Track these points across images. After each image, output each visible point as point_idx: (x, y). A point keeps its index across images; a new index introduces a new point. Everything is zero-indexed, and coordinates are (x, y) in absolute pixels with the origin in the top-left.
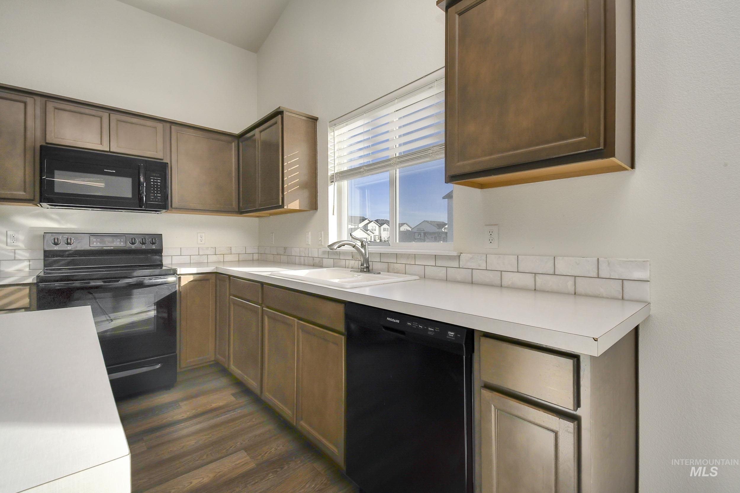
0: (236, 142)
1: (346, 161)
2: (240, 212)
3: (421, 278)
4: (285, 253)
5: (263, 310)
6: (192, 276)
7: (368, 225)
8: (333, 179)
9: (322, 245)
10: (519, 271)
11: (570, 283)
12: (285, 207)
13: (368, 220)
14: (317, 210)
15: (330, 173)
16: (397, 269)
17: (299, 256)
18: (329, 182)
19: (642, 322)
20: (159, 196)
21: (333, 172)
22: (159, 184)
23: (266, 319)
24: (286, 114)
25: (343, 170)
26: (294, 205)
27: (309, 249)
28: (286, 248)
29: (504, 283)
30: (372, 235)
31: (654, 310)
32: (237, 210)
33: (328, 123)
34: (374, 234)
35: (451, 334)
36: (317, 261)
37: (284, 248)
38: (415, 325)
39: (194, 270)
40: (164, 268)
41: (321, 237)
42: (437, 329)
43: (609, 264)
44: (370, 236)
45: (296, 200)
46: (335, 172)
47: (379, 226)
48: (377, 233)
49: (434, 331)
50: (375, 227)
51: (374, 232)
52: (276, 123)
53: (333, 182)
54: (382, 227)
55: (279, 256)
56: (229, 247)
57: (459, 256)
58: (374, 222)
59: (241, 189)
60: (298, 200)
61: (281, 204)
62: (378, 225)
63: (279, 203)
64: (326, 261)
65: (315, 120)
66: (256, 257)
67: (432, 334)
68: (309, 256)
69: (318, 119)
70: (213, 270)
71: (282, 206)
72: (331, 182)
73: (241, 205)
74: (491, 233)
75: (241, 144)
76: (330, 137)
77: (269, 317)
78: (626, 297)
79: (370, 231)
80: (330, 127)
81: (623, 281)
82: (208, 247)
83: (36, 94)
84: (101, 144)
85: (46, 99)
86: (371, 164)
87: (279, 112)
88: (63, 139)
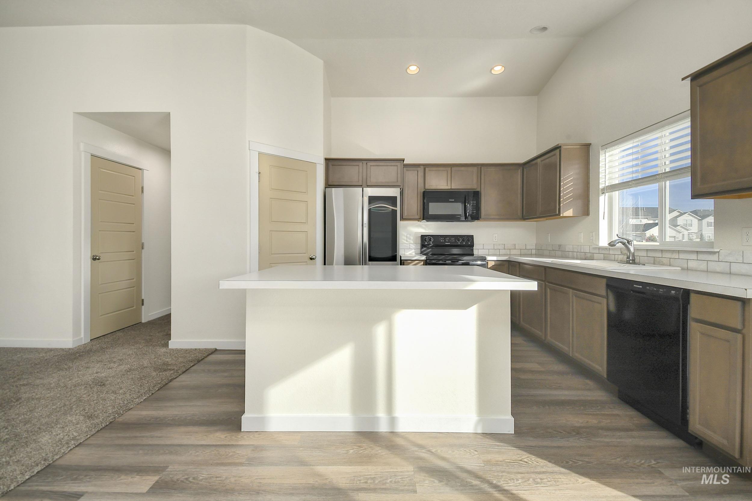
0: (521, 168)
1: (617, 176)
2: (524, 218)
3: (683, 269)
4: (559, 249)
5: (546, 284)
6: (493, 262)
7: (677, 219)
8: (604, 191)
9: (593, 243)
12: (561, 215)
13: (678, 212)
14: (589, 215)
15: (601, 186)
16: (662, 262)
17: (572, 251)
18: (600, 193)
20: (475, 212)
21: (604, 185)
22: (475, 204)
23: (548, 290)
24: (563, 147)
25: (614, 184)
26: (569, 213)
27: (582, 246)
28: (561, 245)
30: (686, 233)
32: (521, 217)
33: (600, 147)
34: (689, 231)
35: (673, 292)
36: (589, 255)
37: (559, 245)
38: (652, 288)
39: (495, 258)
40: (474, 256)
41: (593, 237)
42: (665, 290)
44: (681, 235)
45: (571, 209)
46: (606, 186)
47: (699, 220)
48: (694, 229)
49: (663, 291)
50: (692, 220)
51: (689, 228)
52: (555, 155)
53: (604, 193)
54: (705, 221)
55: (554, 251)
56: (513, 244)
57: (719, 252)
58: (689, 214)
59: (525, 202)
60: (572, 209)
61: (558, 213)
62: (697, 218)
63: (556, 212)
64: (596, 256)
65: (588, 146)
66: (534, 252)
67: (662, 292)
68: (582, 252)
69: (591, 145)
70: (507, 259)
72: (602, 193)
73: (524, 214)
74: (748, 234)
75: (525, 170)
76: (602, 158)
77: (550, 289)
79: (682, 227)
80: (602, 150)
82: (500, 244)
83: (422, 165)
84: (447, 185)
85: (425, 166)
86: (640, 179)
87: (558, 148)
88: (432, 186)
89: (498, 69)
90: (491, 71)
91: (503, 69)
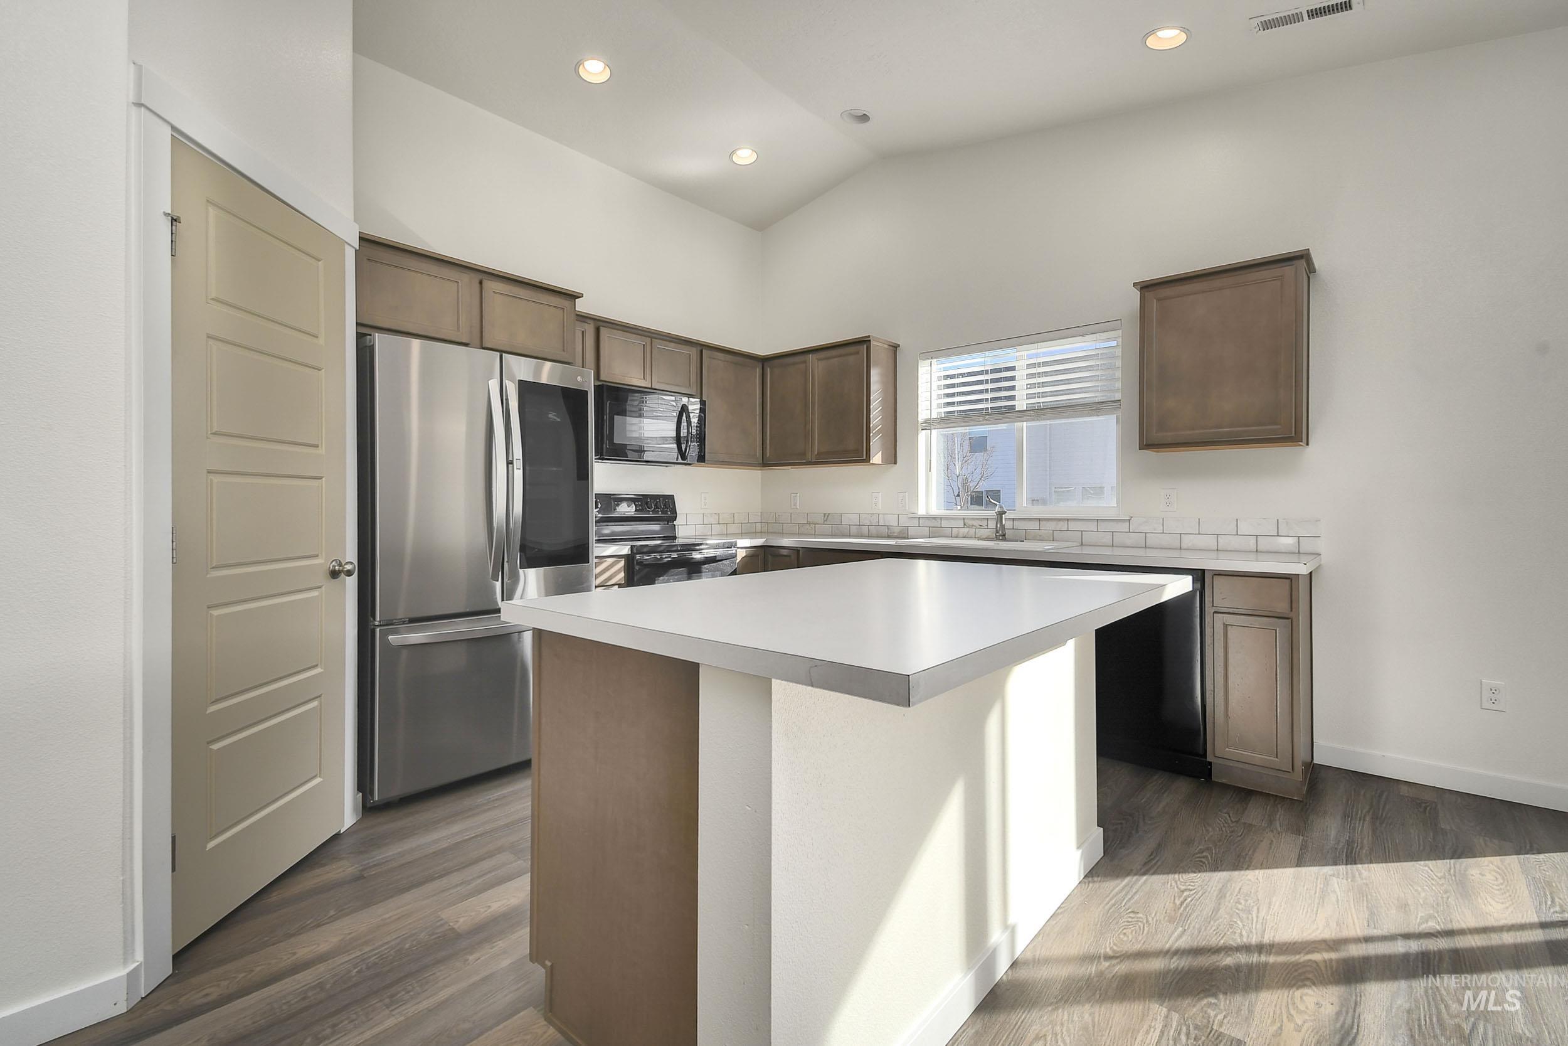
0: (760, 365)
2: (764, 462)
4: (825, 521)
6: (746, 550)
9: (906, 510)
10: (1201, 533)
11: (1253, 541)
12: (871, 461)
14: (896, 464)
15: (920, 416)
16: (1040, 536)
17: (858, 524)
18: (920, 428)
19: (1314, 570)
21: (926, 416)
24: (873, 343)
26: (878, 458)
27: (881, 515)
28: (829, 514)
29: (1184, 546)
31: (1325, 559)
32: (759, 461)
33: (921, 353)
36: (896, 530)
39: (748, 543)
41: (904, 499)
43: (1287, 523)
45: (879, 452)
46: (930, 418)
52: (856, 353)
53: (927, 429)
55: (812, 525)
56: (732, 513)
57: (1129, 520)
59: (768, 432)
60: (881, 452)
61: (865, 458)
63: (862, 456)
65: (895, 348)
66: (759, 527)
68: (880, 524)
69: (900, 347)
70: (764, 542)
71: (869, 462)
72: (923, 426)
73: (767, 455)
74: (1168, 496)
75: (768, 368)
76: (923, 371)
78: (1301, 551)
80: (924, 359)
81: (1299, 539)
82: (712, 514)
83: (590, 318)
84: (644, 379)
85: (601, 323)
86: (1024, 410)
87: (864, 342)
88: (614, 374)
89: (745, 156)
90: (731, 155)
91: (755, 157)
